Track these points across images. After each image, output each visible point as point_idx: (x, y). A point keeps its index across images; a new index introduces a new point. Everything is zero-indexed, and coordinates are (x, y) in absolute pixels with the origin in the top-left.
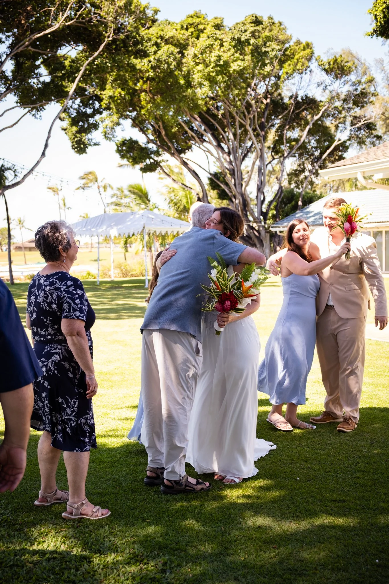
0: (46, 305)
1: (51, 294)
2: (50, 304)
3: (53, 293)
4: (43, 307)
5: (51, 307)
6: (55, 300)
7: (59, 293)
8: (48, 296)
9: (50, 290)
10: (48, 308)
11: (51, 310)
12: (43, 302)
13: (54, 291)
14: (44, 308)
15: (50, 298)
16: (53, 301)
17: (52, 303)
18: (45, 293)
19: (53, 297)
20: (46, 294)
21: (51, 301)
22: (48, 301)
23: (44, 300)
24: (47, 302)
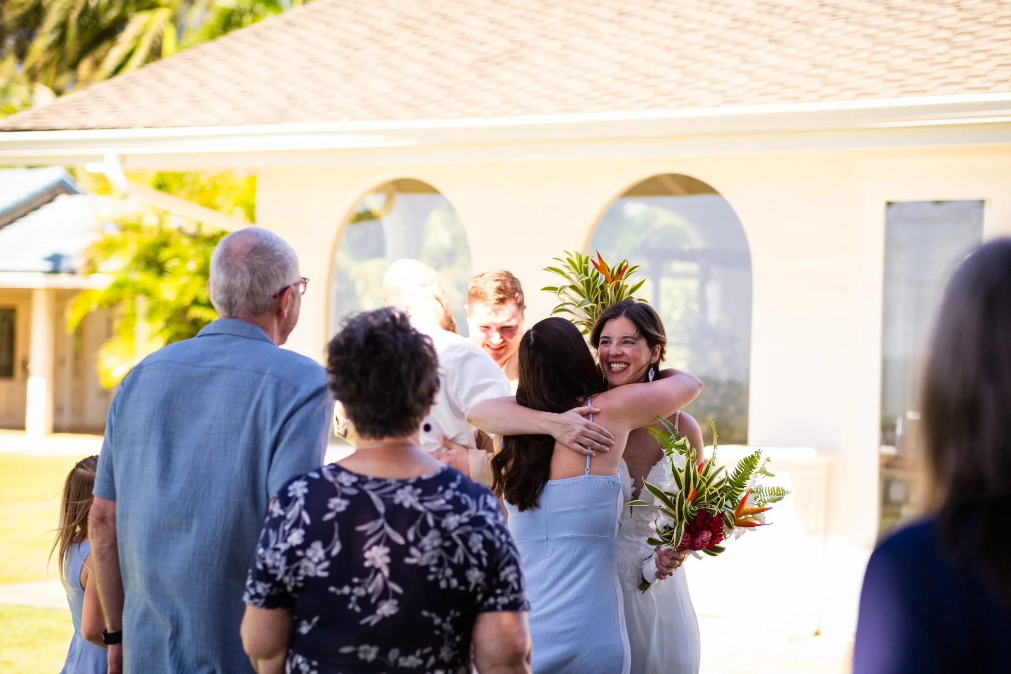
0: (449, 572)
1: (465, 538)
2: (460, 571)
3: (469, 533)
4: (437, 581)
5: (464, 581)
6: (478, 556)
7: (487, 534)
8: (455, 546)
9: (461, 525)
10: (454, 583)
11: (462, 588)
12: (440, 565)
13: (469, 528)
14: (443, 584)
15: (460, 551)
16: (473, 561)
17: (467, 565)
18: (445, 534)
19: (469, 549)
20: (450, 538)
21: (466, 559)
22: (455, 560)
23: (441, 559)
24: (452, 565)
